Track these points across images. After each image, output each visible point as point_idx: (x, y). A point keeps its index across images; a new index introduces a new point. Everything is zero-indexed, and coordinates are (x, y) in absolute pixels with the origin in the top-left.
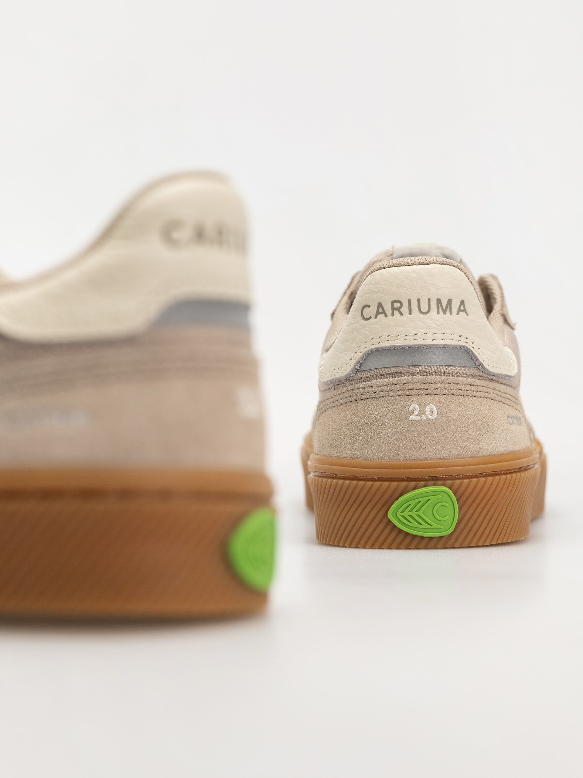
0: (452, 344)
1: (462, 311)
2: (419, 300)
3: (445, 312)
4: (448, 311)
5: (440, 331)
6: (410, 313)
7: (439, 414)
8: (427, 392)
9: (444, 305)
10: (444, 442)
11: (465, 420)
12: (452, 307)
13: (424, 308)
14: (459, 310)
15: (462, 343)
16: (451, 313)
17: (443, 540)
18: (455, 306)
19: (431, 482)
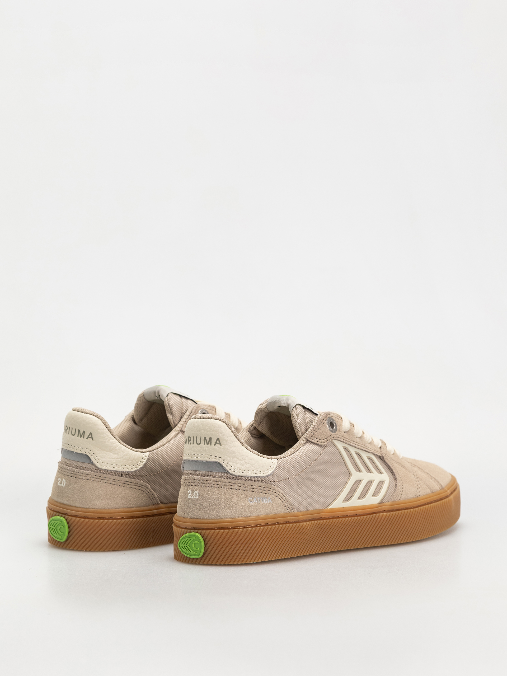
0: (211, 460)
1: (218, 443)
2: (196, 437)
3: (208, 444)
4: (209, 444)
5: (204, 454)
6: (193, 444)
7: (199, 496)
8: (196, 484)
9: (208, 440)
10: (201, 510)
11: (212, 500)
12: (212, 441)
13: (199, 442)
14: (216, 443)
15: (217, 460)
16: (211, 445)
17: (198, 560)
18: (214, 441)
19: (192, 531)
